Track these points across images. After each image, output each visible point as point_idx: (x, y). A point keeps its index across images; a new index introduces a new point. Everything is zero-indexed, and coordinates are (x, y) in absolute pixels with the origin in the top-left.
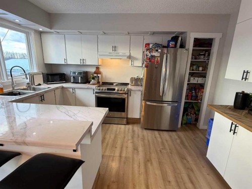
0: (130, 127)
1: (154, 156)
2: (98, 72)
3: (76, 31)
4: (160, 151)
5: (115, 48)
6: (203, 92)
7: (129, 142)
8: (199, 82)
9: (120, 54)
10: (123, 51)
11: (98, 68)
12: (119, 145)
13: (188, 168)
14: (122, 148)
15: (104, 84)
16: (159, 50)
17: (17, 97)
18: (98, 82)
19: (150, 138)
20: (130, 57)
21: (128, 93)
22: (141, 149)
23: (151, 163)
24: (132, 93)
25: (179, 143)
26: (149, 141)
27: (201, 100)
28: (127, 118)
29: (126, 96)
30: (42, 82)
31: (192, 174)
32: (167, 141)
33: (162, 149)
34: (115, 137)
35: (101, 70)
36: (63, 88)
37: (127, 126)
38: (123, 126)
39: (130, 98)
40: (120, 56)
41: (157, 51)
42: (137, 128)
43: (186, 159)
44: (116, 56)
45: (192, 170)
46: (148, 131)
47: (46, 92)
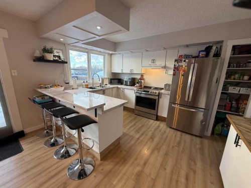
0: (158, 123)
1: (164, 148)
2: (142, 78)
3: (128, 51)
4: (173, 147)
5: (154, 61)
6: (246, 104)
7: (151, 132)
8: (241, 92)
9: (158, 65)
10: (160, 63)
11: (142, 75)
12: (141, 132)
13: (191, 169)
14: (142, 134)
15: (145, 87)
16: (187, 61)
17: (91, 90)
18: (141, 86)
19: (170, 135)
20: (165, 67)
21: (159, 95)
22: (156, 140)
23: (158, 152)
24: (162, 95)
25: (198, 148)
26: (167, 137)
27: (243, 113)
28: (157, 116)
29: (157, 98)
30: (108, 83)
31: (192, 174)
32: (185, 142)
33: (176, 146)
34: (142, 126)
35: (145, 77)
36: (118, 88)
37: (156, 122)
38: (152, 121)
39: (161, 100)
40: (158, 66)
41: (185, 61)
42: (163, 126)
43: (194, 162)
44: (155, 66)
45: (195, 172)
46: (171, 129)
47: (107, 89)
